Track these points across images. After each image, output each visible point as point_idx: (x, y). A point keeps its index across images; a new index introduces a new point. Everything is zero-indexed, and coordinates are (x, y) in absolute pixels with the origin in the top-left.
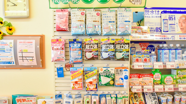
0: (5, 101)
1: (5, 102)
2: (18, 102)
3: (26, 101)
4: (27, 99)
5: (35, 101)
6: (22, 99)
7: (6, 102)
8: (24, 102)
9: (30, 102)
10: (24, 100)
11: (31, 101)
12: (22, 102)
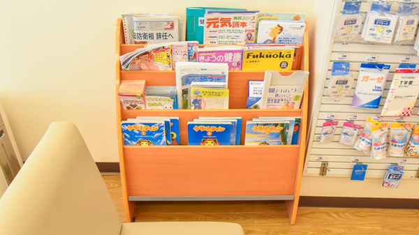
0: (168, 23)
1: (169, 26)
2: (208, 27)
3: (230, 26)
4: (235, 18)
5: (255, 25)
6: (222, 19)
7: (172, 26)
8: (225, 27)
9: (241, 28)
10: (225, 22)
11: (244, 24)
12: (218, 26)
